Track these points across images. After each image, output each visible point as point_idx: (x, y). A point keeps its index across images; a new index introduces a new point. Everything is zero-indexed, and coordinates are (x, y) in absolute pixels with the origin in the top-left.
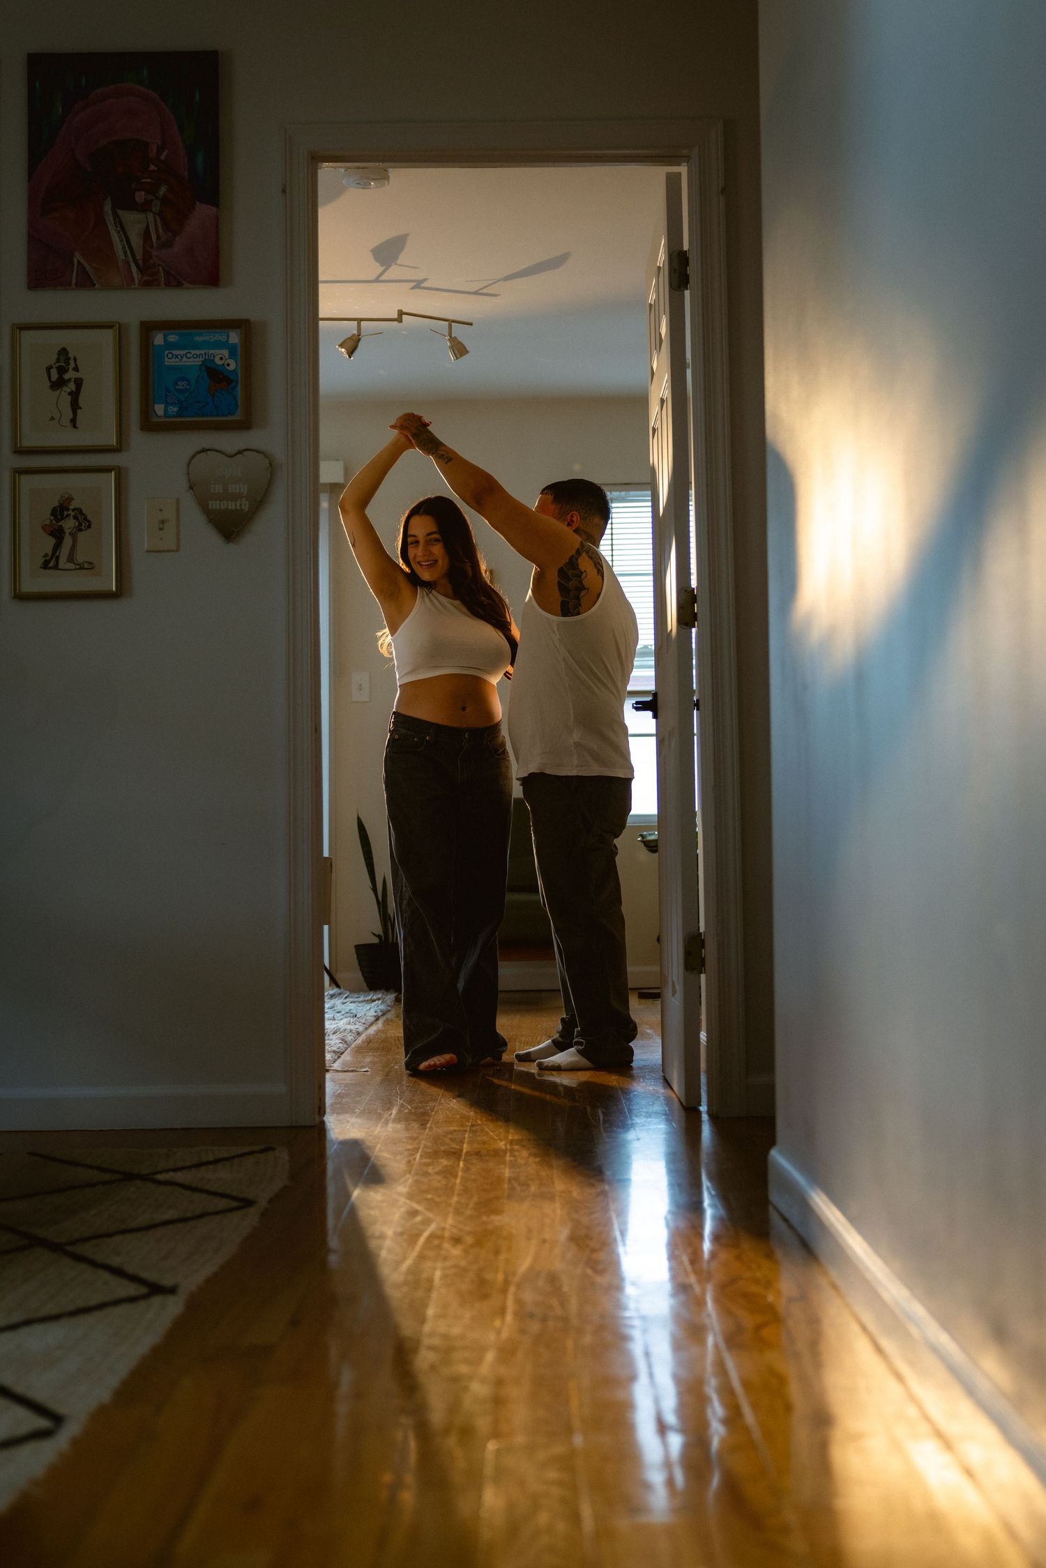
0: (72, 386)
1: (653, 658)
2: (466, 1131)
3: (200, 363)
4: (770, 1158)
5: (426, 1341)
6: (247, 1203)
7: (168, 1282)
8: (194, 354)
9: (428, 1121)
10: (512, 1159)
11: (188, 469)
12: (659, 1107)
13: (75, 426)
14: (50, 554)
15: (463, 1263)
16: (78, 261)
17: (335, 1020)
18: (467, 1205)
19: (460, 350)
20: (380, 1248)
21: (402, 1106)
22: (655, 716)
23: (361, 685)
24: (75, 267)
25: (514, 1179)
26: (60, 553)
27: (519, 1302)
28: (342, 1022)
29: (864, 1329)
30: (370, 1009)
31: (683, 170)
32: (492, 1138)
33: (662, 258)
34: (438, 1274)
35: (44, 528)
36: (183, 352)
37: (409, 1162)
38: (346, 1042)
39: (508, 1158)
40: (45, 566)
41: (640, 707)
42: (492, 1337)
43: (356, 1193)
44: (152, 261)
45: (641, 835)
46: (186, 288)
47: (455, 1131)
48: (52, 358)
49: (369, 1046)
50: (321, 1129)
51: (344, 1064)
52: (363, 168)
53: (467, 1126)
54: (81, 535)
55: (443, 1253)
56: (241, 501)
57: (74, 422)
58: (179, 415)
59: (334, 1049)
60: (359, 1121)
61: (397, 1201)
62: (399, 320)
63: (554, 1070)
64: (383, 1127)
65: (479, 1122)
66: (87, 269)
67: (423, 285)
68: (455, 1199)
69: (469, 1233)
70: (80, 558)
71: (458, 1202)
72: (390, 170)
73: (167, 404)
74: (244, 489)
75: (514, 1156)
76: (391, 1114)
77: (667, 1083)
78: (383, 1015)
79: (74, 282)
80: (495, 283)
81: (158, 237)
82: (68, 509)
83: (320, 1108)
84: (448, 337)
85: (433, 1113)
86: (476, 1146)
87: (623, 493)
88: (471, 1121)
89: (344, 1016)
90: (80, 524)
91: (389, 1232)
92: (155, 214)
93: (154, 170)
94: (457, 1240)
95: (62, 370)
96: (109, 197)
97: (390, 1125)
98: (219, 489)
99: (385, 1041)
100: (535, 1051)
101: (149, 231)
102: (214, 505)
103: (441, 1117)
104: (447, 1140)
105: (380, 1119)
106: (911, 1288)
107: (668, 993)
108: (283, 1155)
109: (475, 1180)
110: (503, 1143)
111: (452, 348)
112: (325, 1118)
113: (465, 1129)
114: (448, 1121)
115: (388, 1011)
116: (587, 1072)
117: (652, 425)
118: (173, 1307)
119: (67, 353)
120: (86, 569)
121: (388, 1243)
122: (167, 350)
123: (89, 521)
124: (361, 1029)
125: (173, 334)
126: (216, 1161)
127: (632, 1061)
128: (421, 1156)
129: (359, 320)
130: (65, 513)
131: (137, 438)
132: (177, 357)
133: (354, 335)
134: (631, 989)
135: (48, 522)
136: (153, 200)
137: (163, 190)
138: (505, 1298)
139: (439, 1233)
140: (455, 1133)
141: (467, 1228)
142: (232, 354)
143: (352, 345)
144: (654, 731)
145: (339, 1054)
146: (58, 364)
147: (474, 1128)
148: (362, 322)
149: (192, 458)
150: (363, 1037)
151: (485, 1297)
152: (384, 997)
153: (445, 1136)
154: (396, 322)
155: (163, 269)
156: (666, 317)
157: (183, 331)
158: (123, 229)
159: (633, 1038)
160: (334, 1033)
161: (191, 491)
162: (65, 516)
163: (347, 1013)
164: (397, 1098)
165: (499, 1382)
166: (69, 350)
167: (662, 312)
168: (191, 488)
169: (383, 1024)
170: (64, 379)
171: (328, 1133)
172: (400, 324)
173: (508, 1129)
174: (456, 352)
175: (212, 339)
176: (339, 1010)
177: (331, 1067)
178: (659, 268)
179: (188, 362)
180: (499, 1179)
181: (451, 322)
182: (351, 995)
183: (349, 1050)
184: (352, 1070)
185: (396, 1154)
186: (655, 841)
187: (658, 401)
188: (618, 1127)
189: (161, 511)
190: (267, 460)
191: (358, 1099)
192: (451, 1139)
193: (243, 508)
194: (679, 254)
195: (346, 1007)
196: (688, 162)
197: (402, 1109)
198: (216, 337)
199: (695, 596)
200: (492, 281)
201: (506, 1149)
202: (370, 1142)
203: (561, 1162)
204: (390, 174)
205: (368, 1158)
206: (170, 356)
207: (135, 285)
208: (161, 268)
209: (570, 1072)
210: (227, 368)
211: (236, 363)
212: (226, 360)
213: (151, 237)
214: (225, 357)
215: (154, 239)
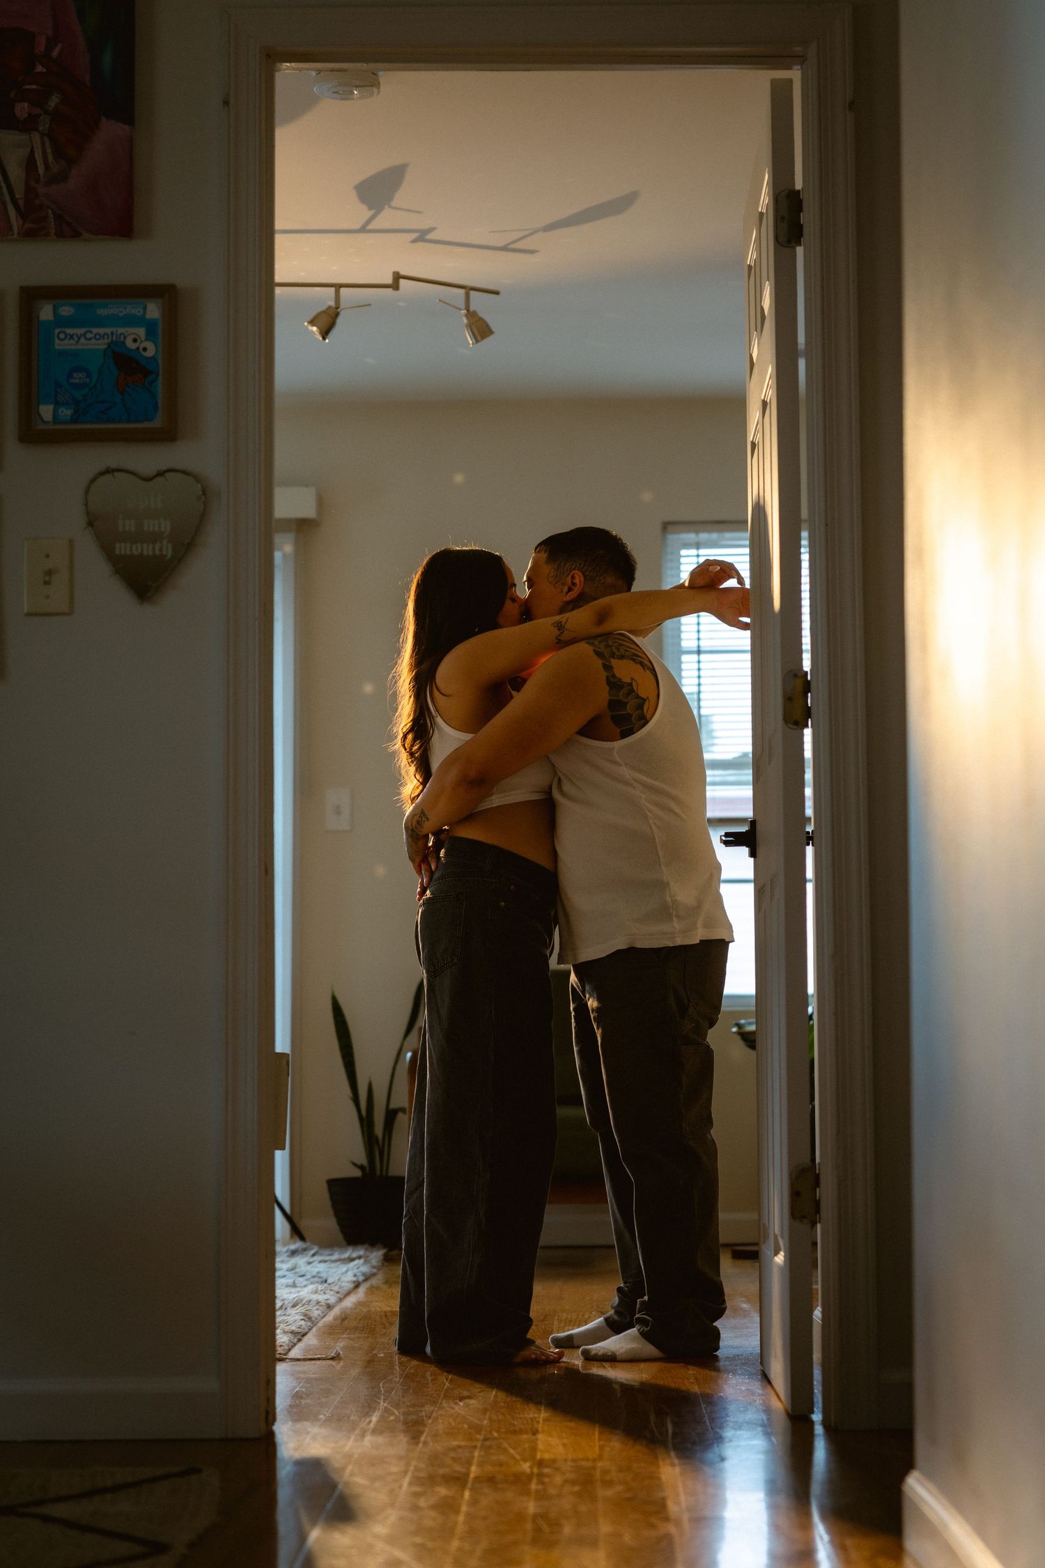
2: (475, 1447)
3: (104, 347)
4: (906, 1488)
6: (158, 1548)
8: (96, 334)
9: (422, 1433)
10: (540, 1487)
11: (86, 497)
12: (751, 1415)
18: (473, 1552)
19: (481, 330)
21: (386, 1410)
22: (753, 854)
23: (338, 807)
25: (541, 1517)
28: (306, 1290)
30: (347, 1271)
31: (795, 75)
32: (512, 1457)
33: (764, 200)
36: (80, 331)
37: (392, 1491)
38: (310, 1318)
39: (533, 1486)
41: (733, 840)
43: (315, 1534)
44: (37, 202)
45: (738, 1025)
46: (86, 241)
47: (460, 1447)
49: (344, 1324)
50: (268, 1442)
51: (307, 1350)
52: (339, 70)
53: (477, 1440)
56: (161, 543)
58: (74, 420)
59: (293, 1328)
60: (324, 1431)
61: (371, 1546)
62: (395, 286)
63: (606, 1361)
64: (356, 1440)
65: (495, 1434)
67: (430, 236)
68: (456, 1544)
71: (460, 1549)
72: (383, 73)
73: (57, 403)
74: (166, 526)
75: (543, 1483)
76: (370, 1422)
77: (766, 1378)
78: (366, 1280)
80: (531, 234)
81: (47, 167)
83: (267, 1413)
84: (464, 312)
85: (430, 1421)
86: (489, 1468)
87: (715, 536)
88: (483, 1433)
89: (309, 1282)
92: (42, 135)
93: (42, 73)
97: (368, 1438)
98: (130, 526)
99: (367, 1317)
101: (35, 158)
102: (123, 549)
103: (441, 1427)
104: (448, 1460)
105: (354, 1429)
107: (766, 1250)
108: (211, 1479)
109: (485, 1518)
110: (528, 1464)
111: (470, 326)
112: (276, 1428)
113: (474, 1443)
114: (451, 1433)
115: (374, 1275)
116: (652, 1364)
117: (750, 438)
122: (58, 328)
124: (333, 1300)
125: (64, 305)
126: (116, 1489)
127: (717, 1348)
128: (411, 1484)
129: (338, 287)
131: (14, 454)
132: (72, 337)
133: (330, 307)
134: (726, 1245)
136: (40, 115)
137: (54, 101)
140: (460, 1450)
142: (151, 334)
143: (327, 322)
144: (751, 875)
145: (300, 1335)
147: (487, 1443)
148: (341, 289)
149: (93, 481)
150: (336, 1311)
152: (368, 1253)
153: (445, 1455)
154: (390, 289)
155: (54, 213)
156: (770, 285)
157: (79, 301)
159: (720, 1313)
160: (294, 1306)
161: (90, 528)
163: (314, 1277)
164: (379, 1398)
167: (764, 277)
168: (90, 524)
169: (366, 1294)
171: (278, 1448)
172: (396, 292)
173: (536, 1444)
174: (476, 332)
175: (121, 312)
176: (302, 1274)
177: (286, 1354)
178: (761, 214)
179: (88, 344)
180: (520, 1517)
181: (468, 289)
182: (321, 1252)
183: (314, 1330)
184: (319, 1359)
185: (374, 1479)
186: (753, 1033)
187: (759, 405)
188: (694, 1443)
189: (47, 556)
190: (199, 486)
191: (324, 1400)
192: (453, 1459)
193: (164, 552)
194: (788, 196)
195: (313, 1269)
196: (802, 64)
197: (386, 1415)
198: (128, 310)
199: (809, 682)
200: (527, 232)
201: (532, 1473)
202: (337, 1462)
203: (609, 1493)
204: (380, 79)
205: (333, 1486)
206: (62, 336)
207: (13, 235)
208: (50, 212)
209: (629, 1364)
210: (143, 353)
211: (156, 346)
212: (141, 342)
213: (37, 167)
214: (140, 338)
215: (41, 170)
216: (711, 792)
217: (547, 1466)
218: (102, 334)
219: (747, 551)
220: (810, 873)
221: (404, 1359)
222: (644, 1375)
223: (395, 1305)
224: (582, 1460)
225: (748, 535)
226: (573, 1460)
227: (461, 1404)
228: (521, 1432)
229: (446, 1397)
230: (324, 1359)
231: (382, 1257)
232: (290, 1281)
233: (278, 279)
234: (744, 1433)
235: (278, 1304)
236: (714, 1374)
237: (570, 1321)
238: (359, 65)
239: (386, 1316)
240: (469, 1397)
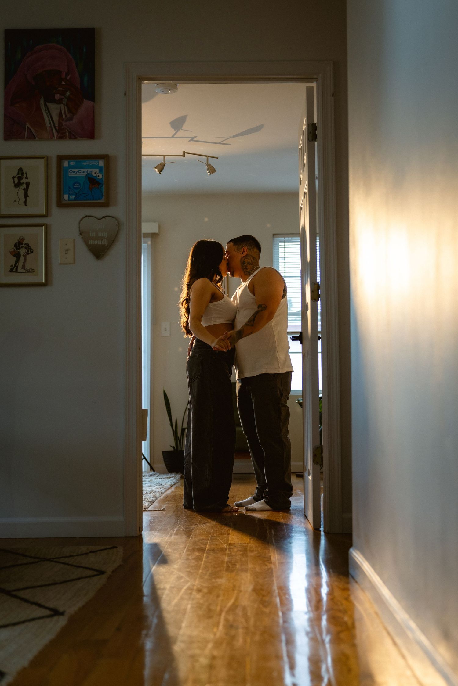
0: (24, 186)
1: (301, 317)
2: (208, 539)
3: (85, 175)
4: (349, 552)
5: (180, 638)
6: (102, 573)
7: (61, 609)
8: (82, 171)
9: (191, 534)
10: (229, 552)
11: (79, 225)
12: (300, 529)
13: (26, 205)
14: (14, 265)
15: (201, 602)
16: (28, 127)
17: (151, 487)
18: (206, 574)
19: (212, 170)
20: (163, 594)
21: (179, 527)
22: (301, 343)
23: (166, 328)
24: (27, 130)
25: (229, 562)
26: (18, 265)
27: (227, 620)
28: (154, 487)
29: (389, 633)
30: (168, 481)
31: (314, 85)
32: (220, 542)
33: (304, 126)
34: (189, 606)
35: (11, 253)
36: (77, 170)
37: (180, 554)
38: (155, 497)
39: (227, 552)
40: (11, 271)
41: (295, 339)
42: (212, 636)
43: (154, 568)
44: (63, 127)
45: (298, 400)
46: (79, 140)
47: (203, 539)
48: (15, 173)
49: (167, 499)
50: (140, 538)
51: (154, 507)
52: (163, 84)
54: (28, 256)
55: (192, 597)
56: (104, 240)
57: (25, 203)
58: (75, 200)
59: (150, 500)
60: (159, 534)
61: (172, 572)
62: (184, 156)
63: (253, 511)
64: (169, 537)
65: (215, 535)
66: (32, 131)
67: (195, 139)
68: (200, 571)
69: (205, 587)
70: (28, 267)
71: (202, 573)
72: (178, 85)
73: (69, 194)
74: (106, 235)
75: (230, 551)
76: (174, 531)
77: (306, 517)
78: (175, 484)
79: (26, 136)
80: (229, 138)
81: (66, 116)
82: (22, 244)
83: (140, 528)
84: (206, 164)
85: (194, 531)
86: (213, 546)
87: (290, 238)
88: (211, 534)
89: (155, 485)
90: (28, 251)
91: (168, 586)
92: (64, 105)
93: (64, 84)
94: (199, 591)
95: (20, 178)
96: (43, 97)
97: (173, 536)
98: (94, 235)
99: (174, 497)
100: (244, 502)
101: (62, 113)
102: (91, 242)
103: (197, 533)
104: (199, 544)
105: (169, 533)
106: (409, 614)
107: (306, 474)
108: (120, 550)
109: (210, 563)
110: (226, 545)
111: (208, 169)
112: (143, 533)
113: (208, 538)
114: (201, 535)
115: (177, 483)
117: (300, 205)
118: (62, 621)
119: (23, 170)
120: (31, 272)
121: (167, 592)
122: (70, 169)
123: (32, 250)
124: (163, 491)
125: (72, 161)
126: (89, 553)
128: (186, 551)
129: (165, 156)
130: (21, 246)
131: (55, 211)
132: (74, 172)
133: (162, 163)
134: (293, 473)
135: (13, 250)
136: (63, 98)
137: (68, 94)
138: (220, 618)
139: (191, 587)
140: (203, 540)
141: (205, 585)
142: (101, 171)
143: (161, 168)
144: (301, 351)
145: (152, 503)
146: (18, 176)
147: (212, 538)
148: (166, 157)
149: (81, 220)
150: (165, 494)
151: (210, 617)
152: (175, 476)
153: (198, 542)
154: (182, 157)
155: (68, 131)
156: (306, 155)
157: (77, 160)
158: (49, 112)
159: (291, 495)
160: (150, 493)
162: (21, 247)
163: (157, 483)
164: (177, 523)
165: (213, 658)
166: (23, 168)
167: (304, 152)
168: (81, 234)
169: (174, 489)
170: (21, 182)
171: (143, 539)
172: (184, 158)
173: (229, 538)
174: (210, 171)
175: (91, 164)
176: (154, 482)
177: (147, 509)
178: (303, 131)
179: (79, 174)
180: (223, 562)
181: (208, 157)
182: (160, 475)
183: (157, 500)
184: (158, 510)
185: (174, 550)
186: (302, 403)
187: (303, 194)
188: (281, 538)
189: (66, 245)
190: (117, 221)
191: (159, 524)
192: (201, 543)
193: (105, 243)
194: (312, 125)
195: (157, 481)
196: (317, 81)
197: (179, 529)
198: (93, 163)
199: (319, 286)
200: (227, 138)
201: (227, 547)
202: (162, 544)
203: (252, 554)
204: (178, 87)
205: (161, 552)
206: (71, 172)
207: (54, 138)
208: (67, 130)
209: (261, 512)
210: (98, 177)
211: (102, 175)
212: (97, 174)
213: (62, 116)
214: (96, 172)
215: (64, 117)
216: (289, 323)
217: (232, 546)
218: (84, 171)
219: (299, 243)
220: (320, 350)
221: (186, 510)
222: (265, 516)
223: (182, 493)
224: (244, 543)
225: (299, 238)
226: (240, 543)
227: (204, 525)
228: (224, 534)
229: (199, 523)
230: (160, 510)
231: (180, 477)
232: (149, 485)
233: (143, 153)
234: (297, 535)
235: (144, 492)
236: (288, 515)
237: (242, 498)
238: (169, 82)
239: (181, 496)
240: (207, 523)
